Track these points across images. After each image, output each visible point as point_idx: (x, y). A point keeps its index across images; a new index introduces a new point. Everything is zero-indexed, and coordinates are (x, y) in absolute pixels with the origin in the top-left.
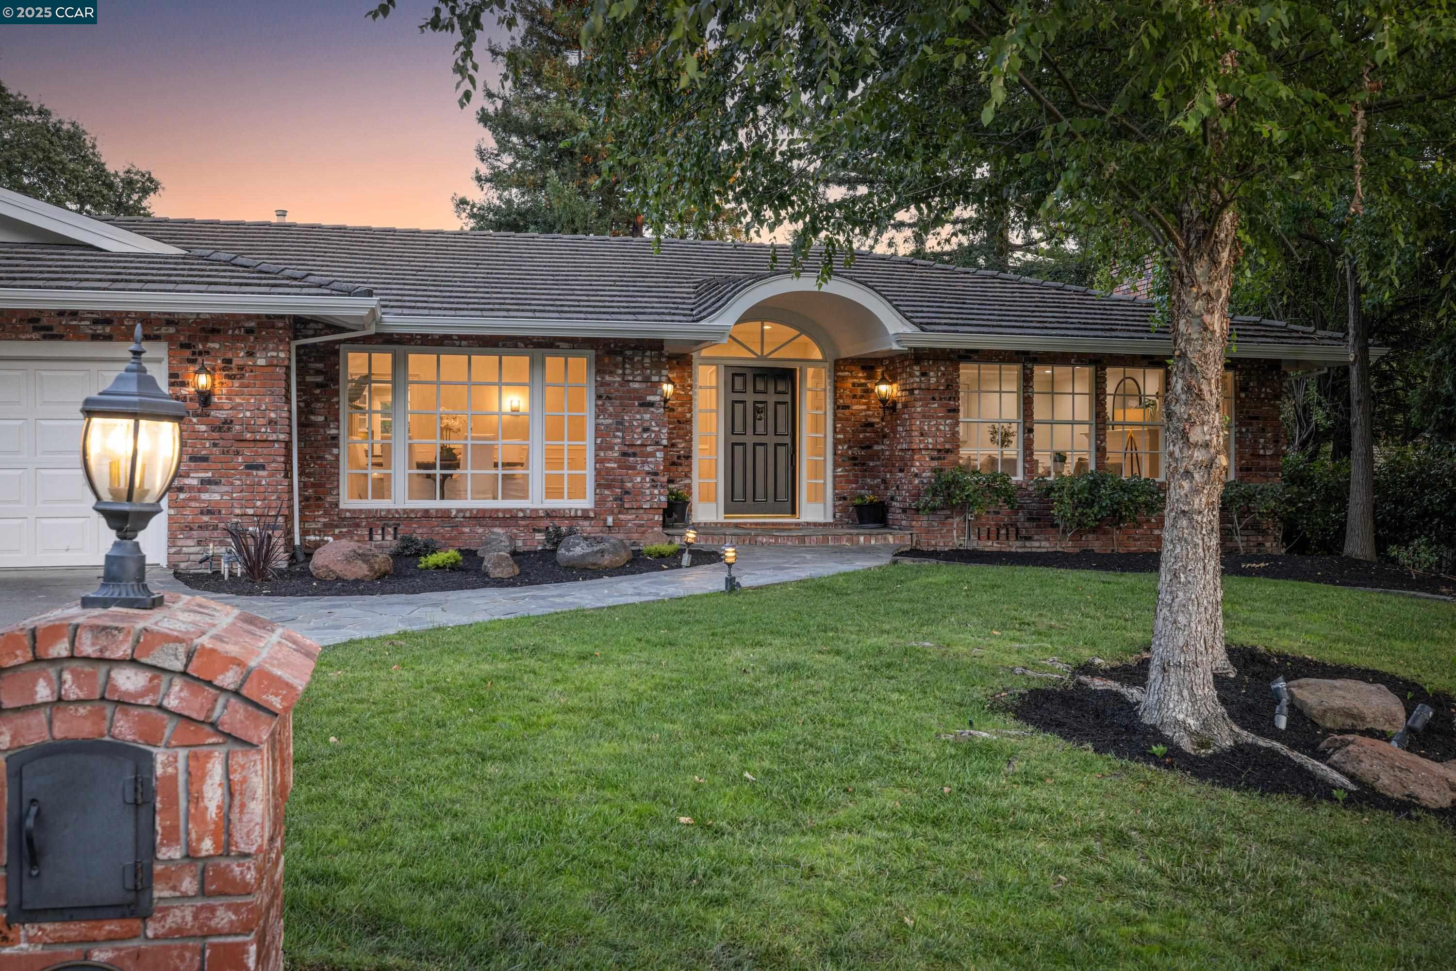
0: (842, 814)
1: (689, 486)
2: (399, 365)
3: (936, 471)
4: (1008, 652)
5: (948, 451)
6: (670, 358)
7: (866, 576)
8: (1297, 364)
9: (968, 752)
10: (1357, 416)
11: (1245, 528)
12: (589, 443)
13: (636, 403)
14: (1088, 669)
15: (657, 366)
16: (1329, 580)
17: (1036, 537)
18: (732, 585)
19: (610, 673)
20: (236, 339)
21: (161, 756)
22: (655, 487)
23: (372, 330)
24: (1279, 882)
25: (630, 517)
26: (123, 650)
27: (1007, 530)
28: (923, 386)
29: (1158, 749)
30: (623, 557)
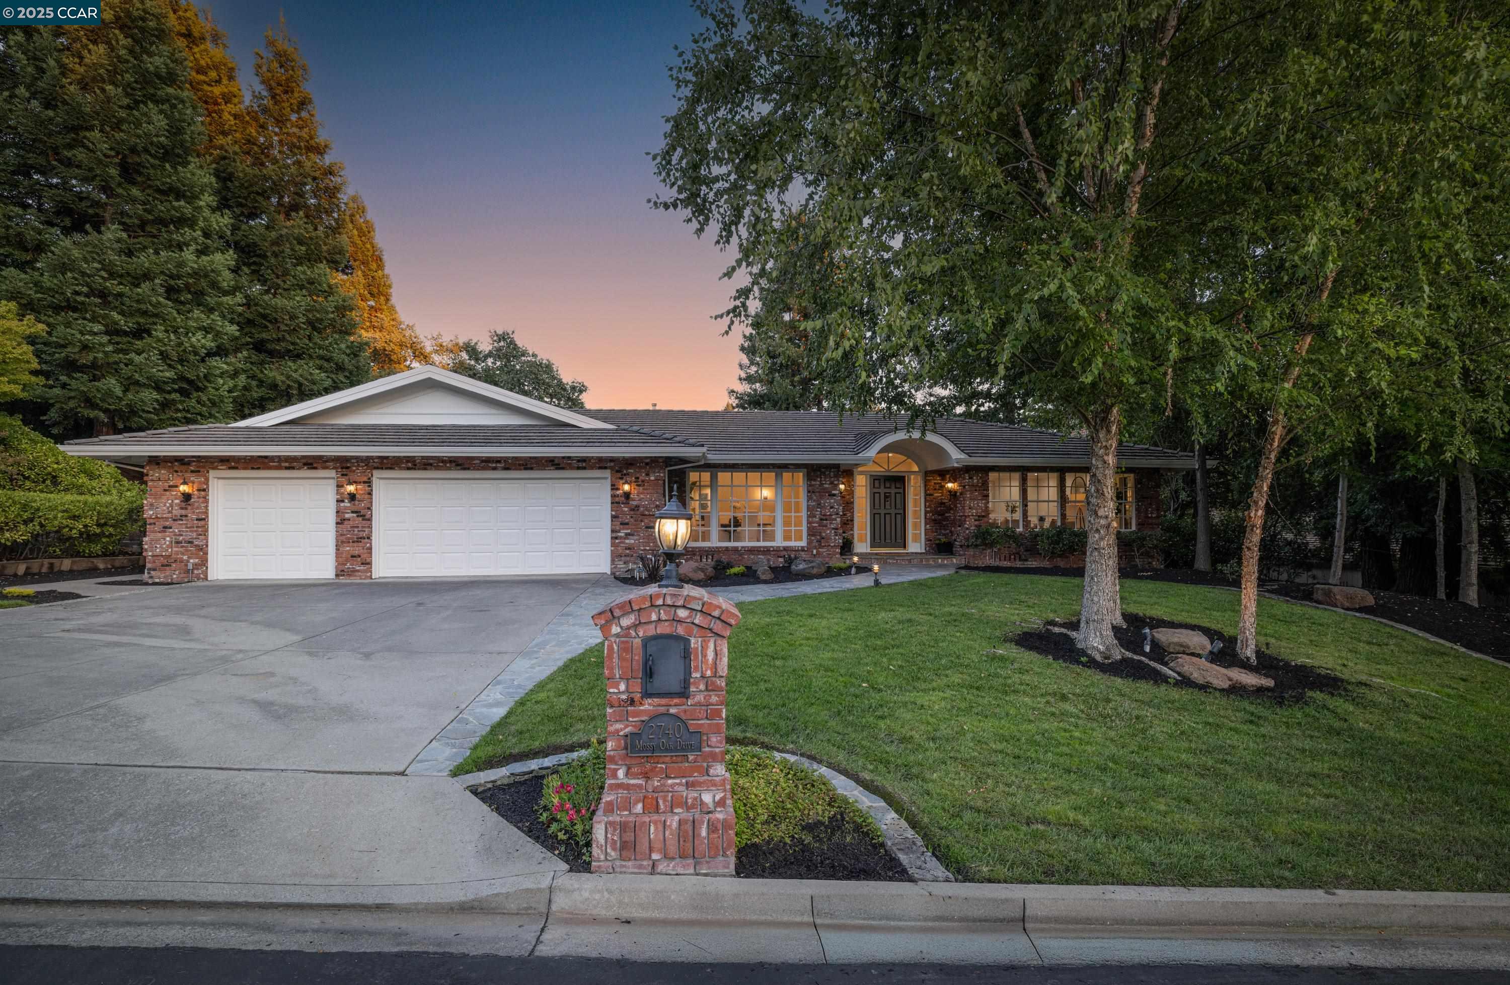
0: (934, 684)
1: (853, 535)
2: (714, 478)
3: (978, 527)
4: (1013, 615)
5: (984, 516)
6: (844, 471)
7: (943, 579)
8: (1170, 470)
9: (993, 659)
10: (1200, 497)
11: (1142, 554)
12: (804, 514)
13: (827, 494)
14: (1052, 623)
15: (837, 476)
16: (1185, 582)
17: (1030, 559)
18: (877, 583)
19: (824, 623)
20: (640, 467)
21: (693, 640)
22: (836, 535)
23: (702, 463)
24: (1137, 717)
25: (825, 550)
26: (680, 603)
27: (1015, 556)
28: (970, 484)
29: (1084, 659)
30: (823, 569)
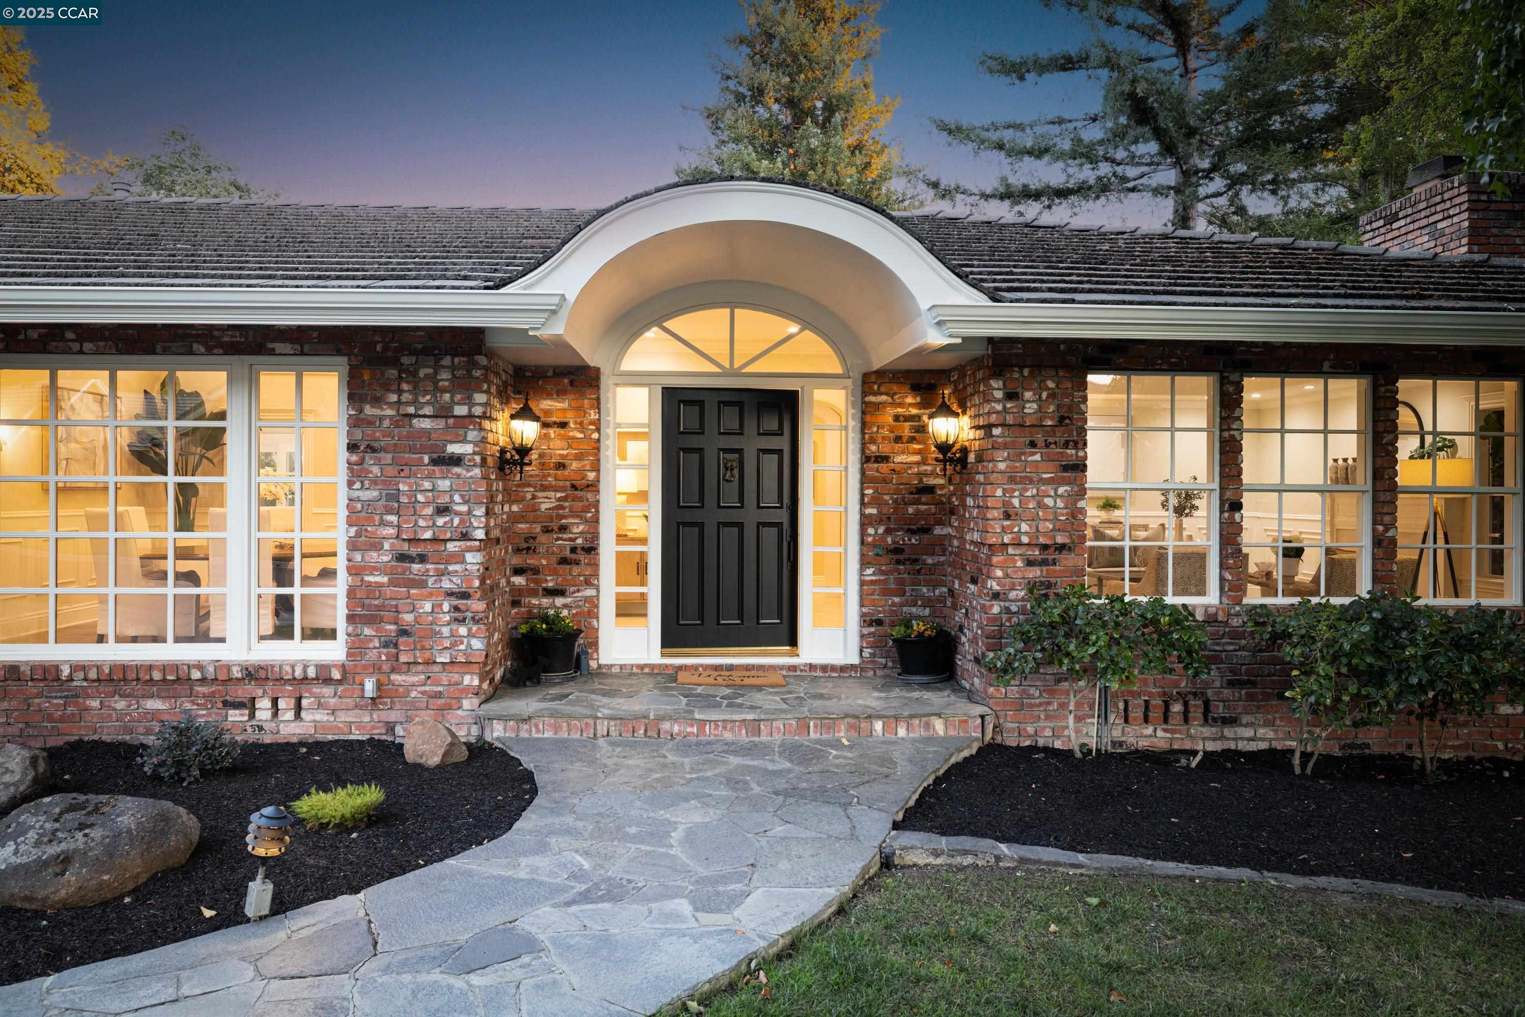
1: (590, 603)
5: (1062, 548)
13: (426, 459)
17: (1245, 719)
22: (462, 621)
25: (415, 679)
27: (1186, 704)
28: (1010, 419)
